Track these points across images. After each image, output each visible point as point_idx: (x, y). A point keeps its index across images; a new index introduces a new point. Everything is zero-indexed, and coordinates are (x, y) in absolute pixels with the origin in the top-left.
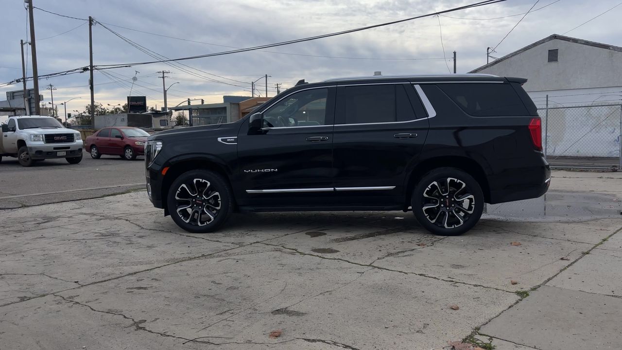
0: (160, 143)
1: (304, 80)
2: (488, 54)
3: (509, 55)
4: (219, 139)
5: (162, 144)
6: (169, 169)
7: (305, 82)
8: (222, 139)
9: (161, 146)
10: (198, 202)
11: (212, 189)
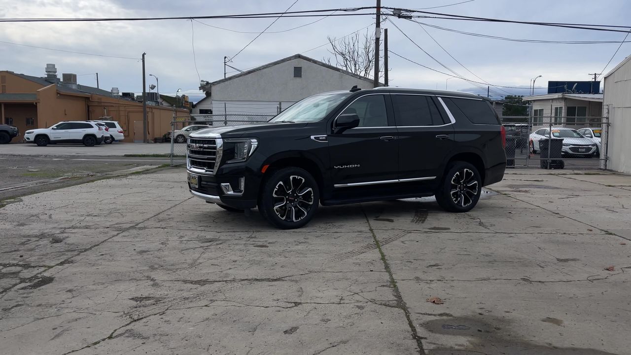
0: (255, 140)
1: (357, 86)
2: (225, 63)
3: (261, 67)
4: (312, 137)
5: (258, 142)
6: (269, 167)
7: (358, 88)
8: (315, 137)
9: (257, 143)
10: (290, 198)
11: (306, 185)
